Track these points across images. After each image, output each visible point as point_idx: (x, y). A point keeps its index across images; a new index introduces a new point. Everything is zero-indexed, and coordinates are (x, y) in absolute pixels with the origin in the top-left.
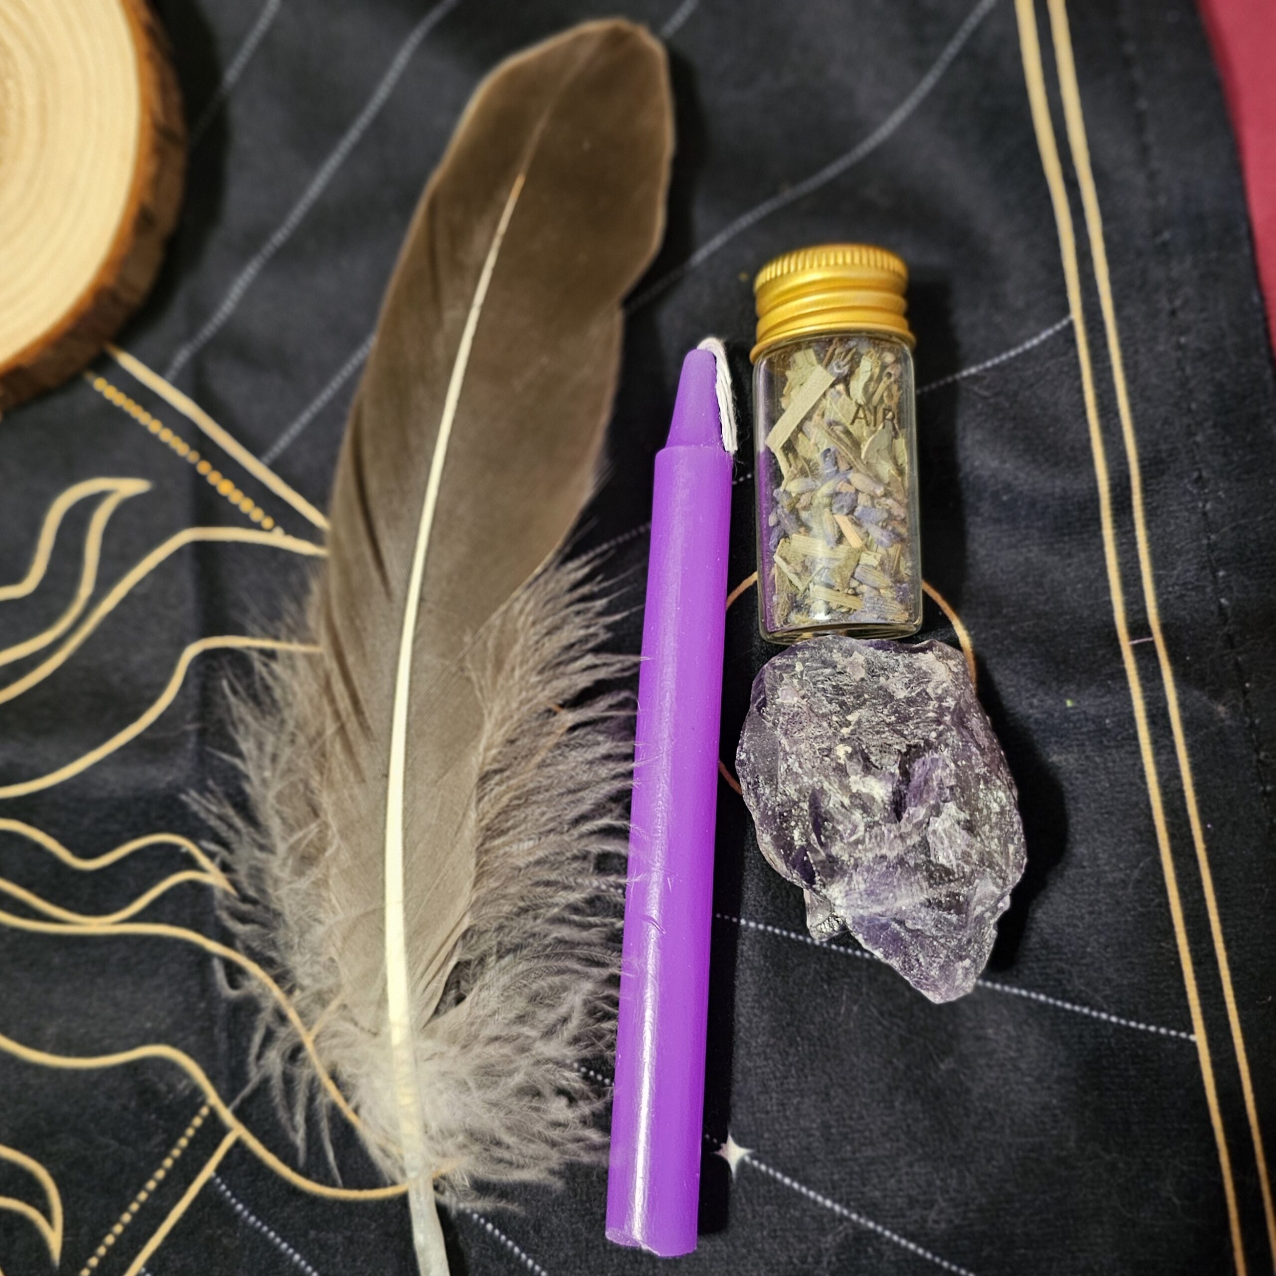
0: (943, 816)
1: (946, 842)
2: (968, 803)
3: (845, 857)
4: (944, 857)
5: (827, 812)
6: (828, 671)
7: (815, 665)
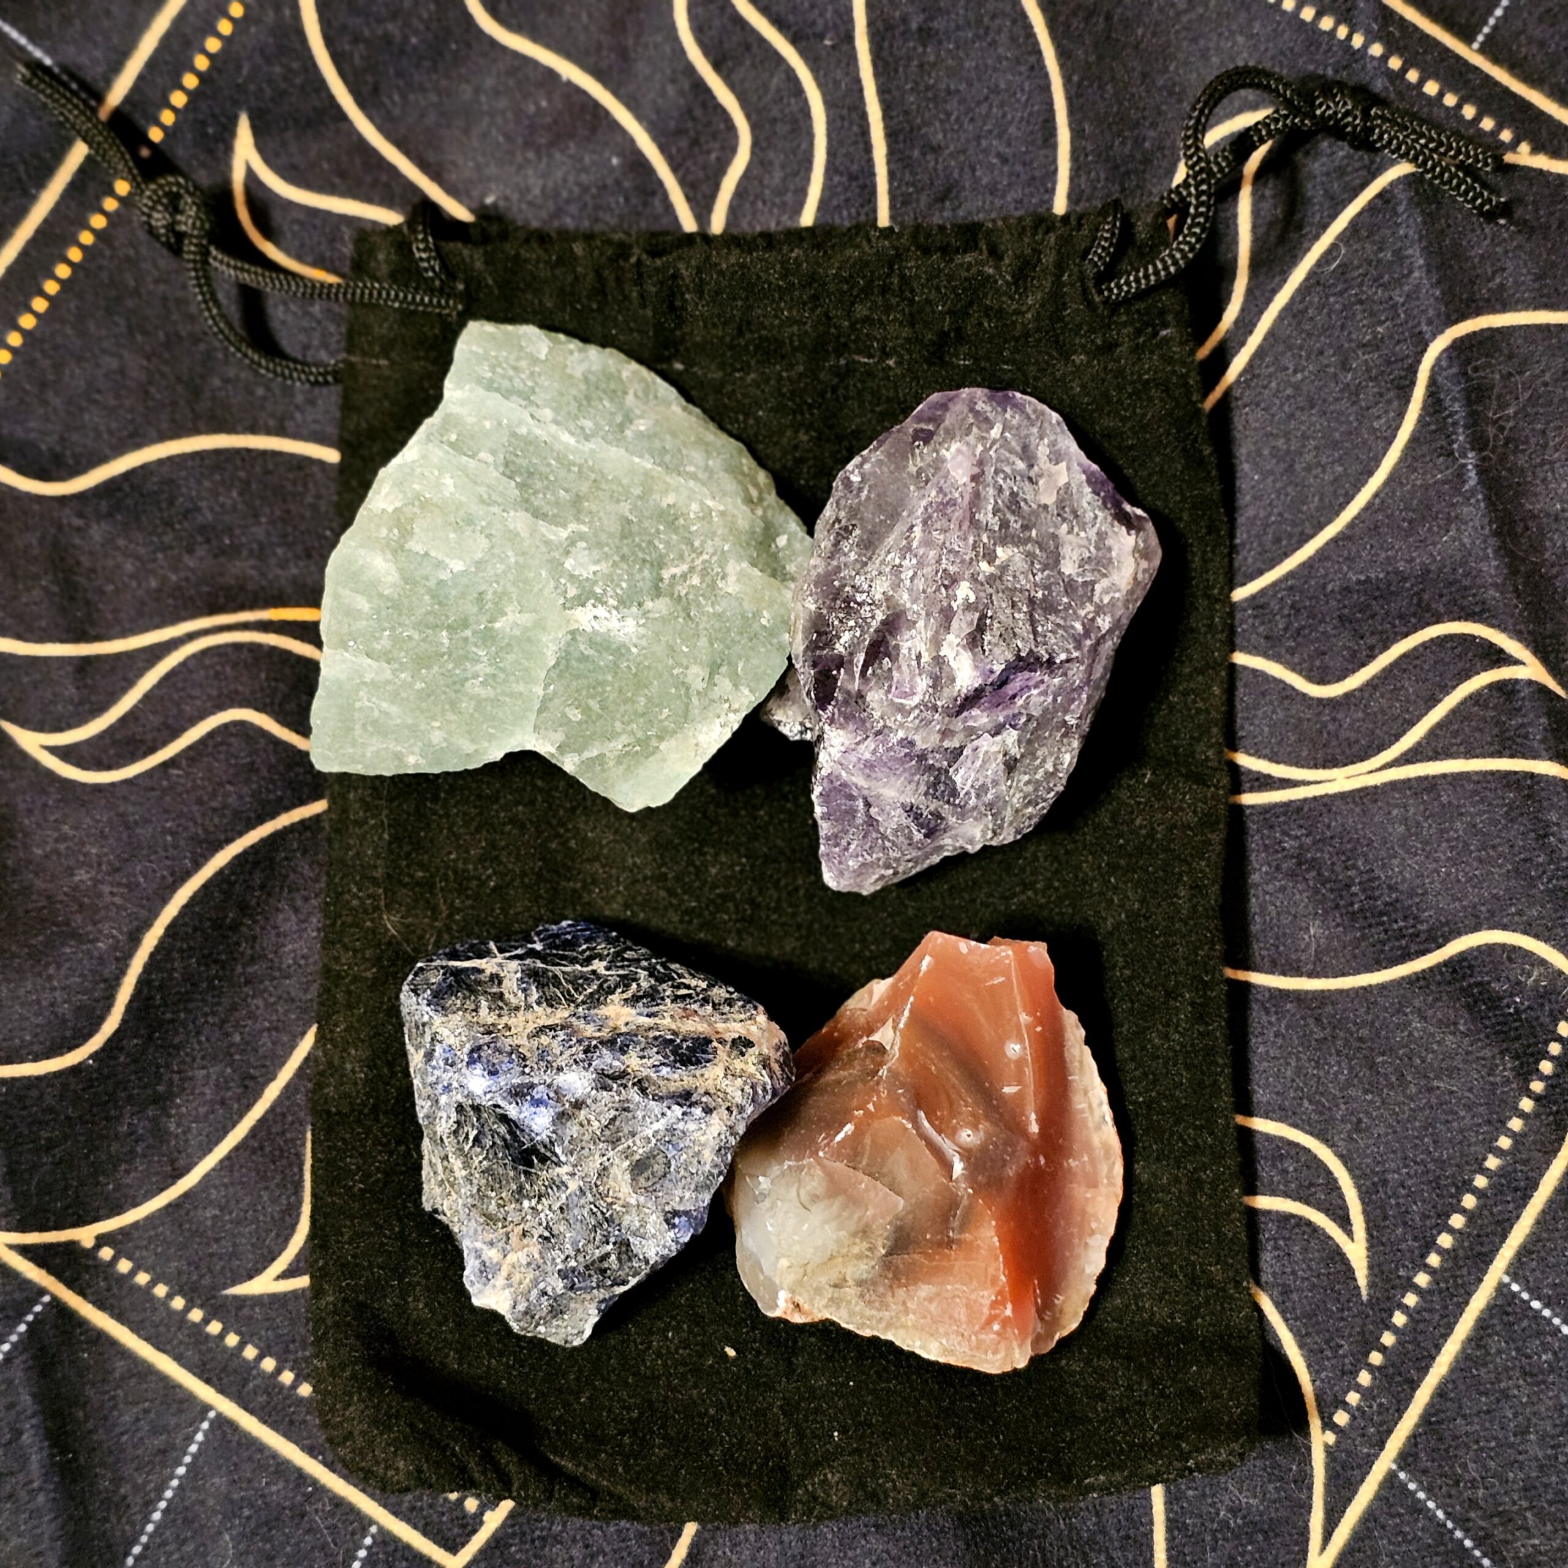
0: (998, 738)
1: (978, 763)
2: (1030, 743)
3: (877, 715)
4: (963, 777)
5: (897, 647)
6: (1021, 465)
7: (1014, 444)
